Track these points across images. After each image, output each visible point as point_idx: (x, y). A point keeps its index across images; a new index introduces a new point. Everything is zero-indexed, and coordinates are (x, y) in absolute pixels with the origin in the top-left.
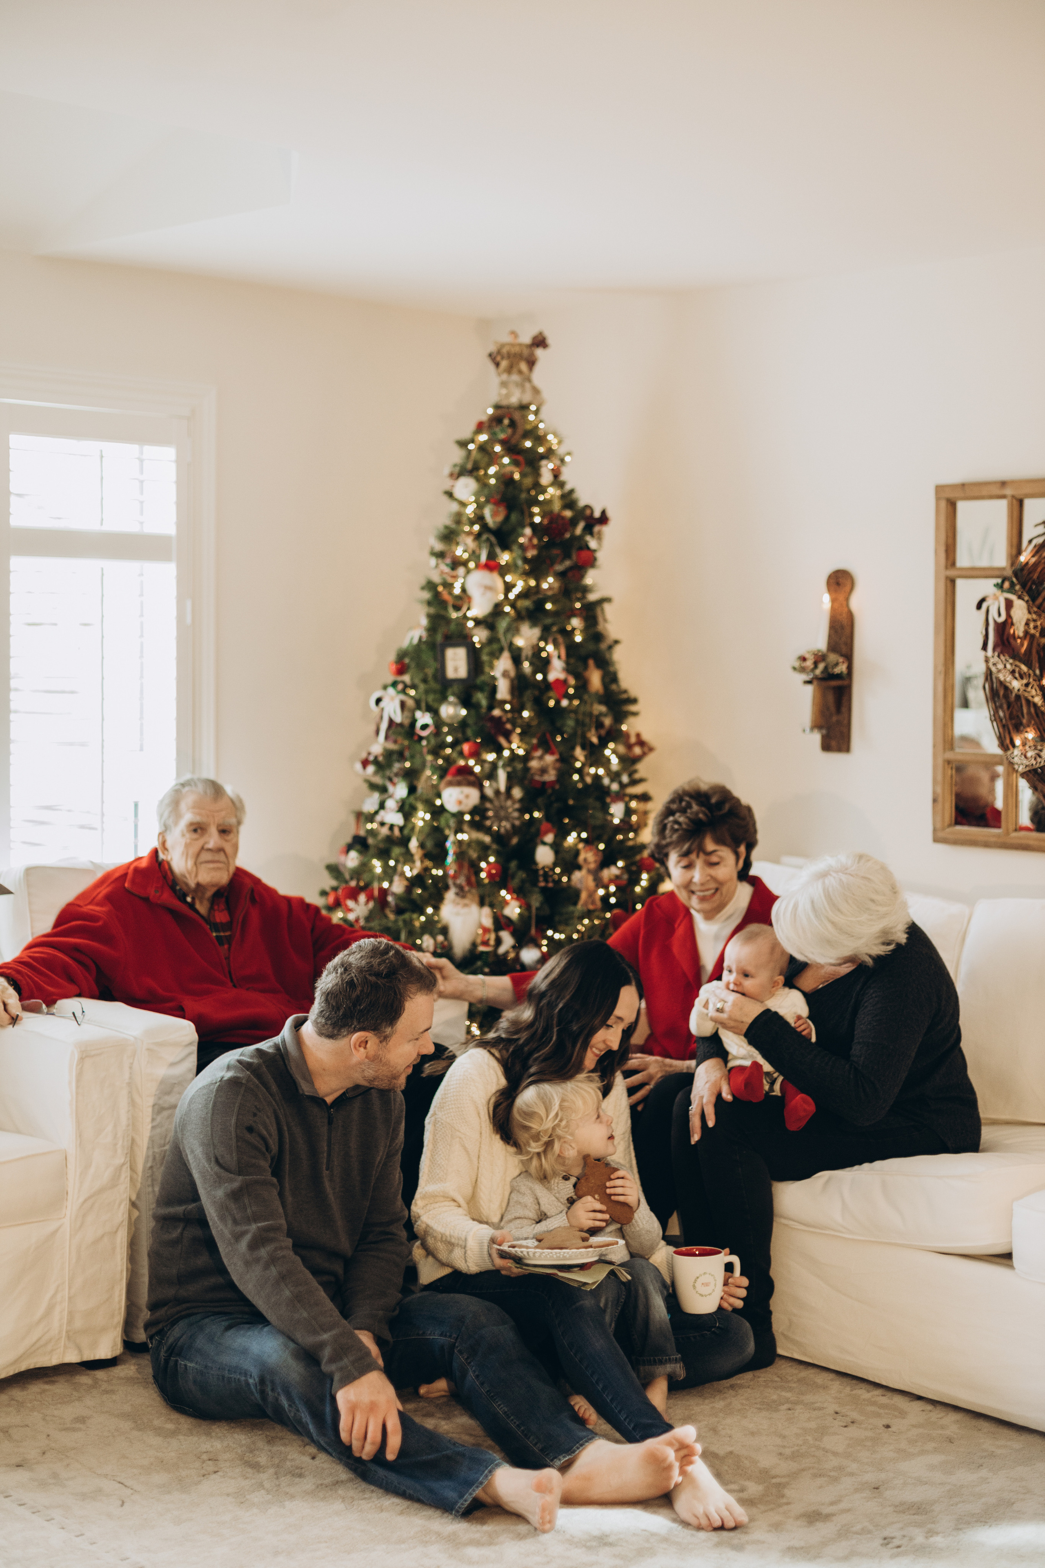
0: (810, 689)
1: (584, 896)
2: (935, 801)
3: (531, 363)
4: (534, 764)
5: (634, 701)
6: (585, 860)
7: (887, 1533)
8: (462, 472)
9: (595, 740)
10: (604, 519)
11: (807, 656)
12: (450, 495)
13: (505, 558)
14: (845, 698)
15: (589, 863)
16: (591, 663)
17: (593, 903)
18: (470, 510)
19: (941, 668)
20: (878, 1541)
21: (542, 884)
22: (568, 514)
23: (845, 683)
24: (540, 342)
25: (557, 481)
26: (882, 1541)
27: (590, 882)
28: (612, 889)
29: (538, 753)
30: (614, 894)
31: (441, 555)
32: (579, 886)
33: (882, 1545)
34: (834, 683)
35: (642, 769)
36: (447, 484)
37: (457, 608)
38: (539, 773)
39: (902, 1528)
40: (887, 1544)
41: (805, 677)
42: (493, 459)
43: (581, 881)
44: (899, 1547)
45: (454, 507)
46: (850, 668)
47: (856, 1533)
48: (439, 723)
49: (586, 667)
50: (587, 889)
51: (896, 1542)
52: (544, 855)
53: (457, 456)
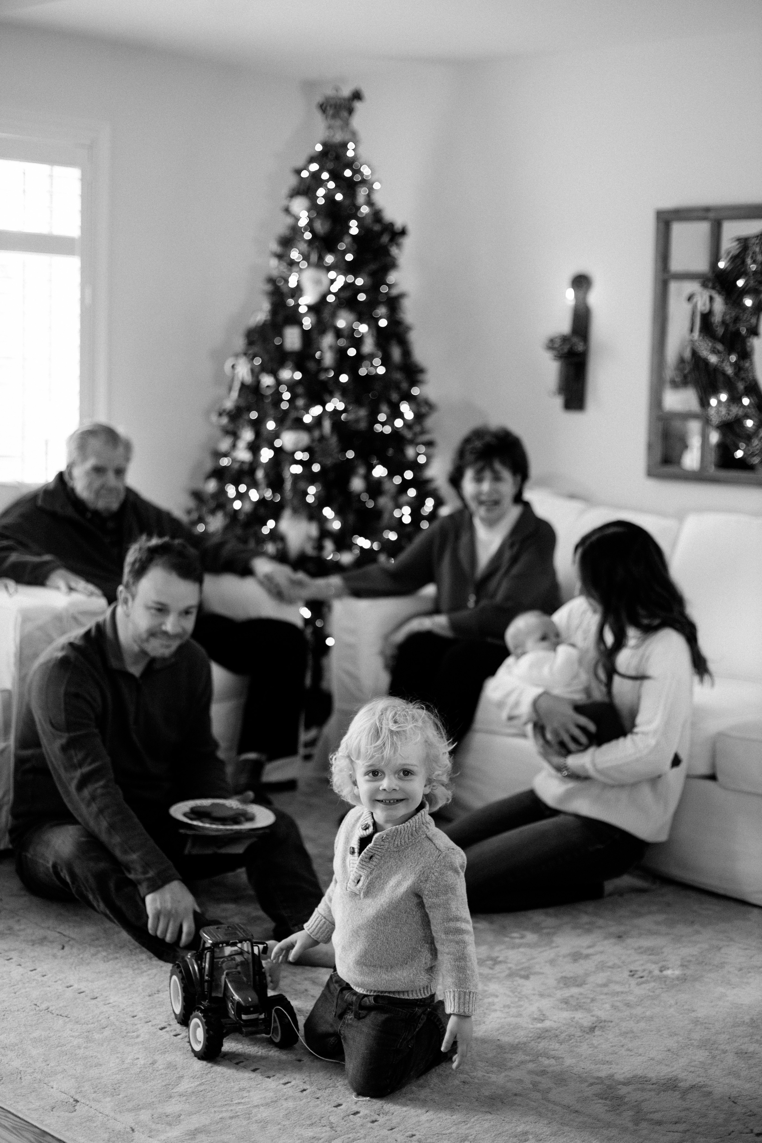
0: (557, 363)
1: (386, 516)
3: (351, 111)
4: (351, 417)
5: (421, 371)
7: (633, 968)
8: (295, 193)
9: (395, 400)
10: (403, 232)
11: (556, 338)
12: (287, 210)
13: (330, 259)
14: (582, 372)
15: (390, 492)
16: (394, 342)
18: (303, 222)
20: (626, 974)
21: (355, 507)
22: (377, 228)
23: (581, 360)
24: (357, 96)
25: (370, 203)
26: (629, 973)
29: (354, 409)
31: (280, 257)
32: (382, 508)
33: (630, 976)
34: (574, 359)
35: (429, 422)
36: (284, 202)
37: (292, 297)
38: (354, 423)
39: (642, 965)
40: (633, 975)
41: (554, 354)
42: (322, 183)
43: (383, 504)
44: (642, 977)
45: (289, 221)
46: (586, 348)
47: (609, 967)
48: (279, 383)
49: (390, 344)
50: (389, 511)
51: (640, 974)
52: (357, 484)
53: (292, 181)
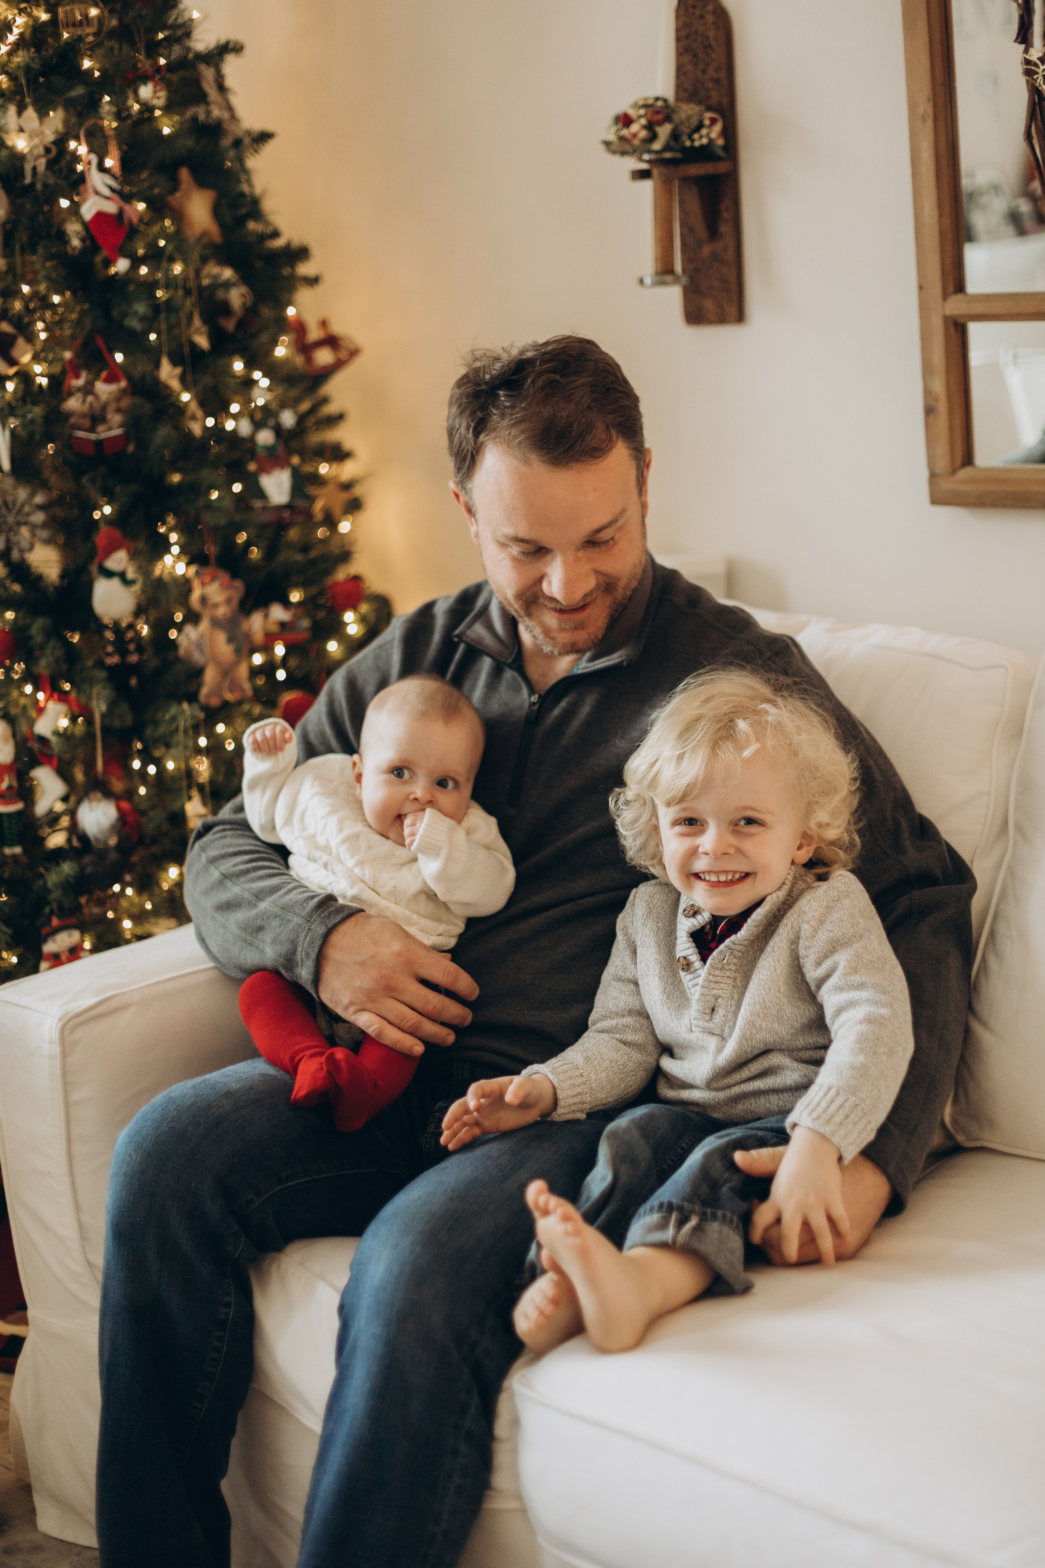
0: (647, 187)
1: (210, 676)
2: (929, 411)
4: (73, 404)
5: (301, 253)
6: (204, 600)
9: (202, 341)
11: (632, 113)
14: (725, 204)
15: (216, 606)
16: (184, 174)
17: (234, 686)
19: (925, 107)
21: (113, 660)
23: (722, 167)
27: (223, 647)
28: (280, 650)
29: (80, 382)
30: (284, 663)
32: (198, 658)
34: (696, 170)
38: (87, 423)
41: (632, 164)
43: (199, 645)
46: (730, 133)
49: (175, 185)
50: (217, 663)
52: (111, 599)
